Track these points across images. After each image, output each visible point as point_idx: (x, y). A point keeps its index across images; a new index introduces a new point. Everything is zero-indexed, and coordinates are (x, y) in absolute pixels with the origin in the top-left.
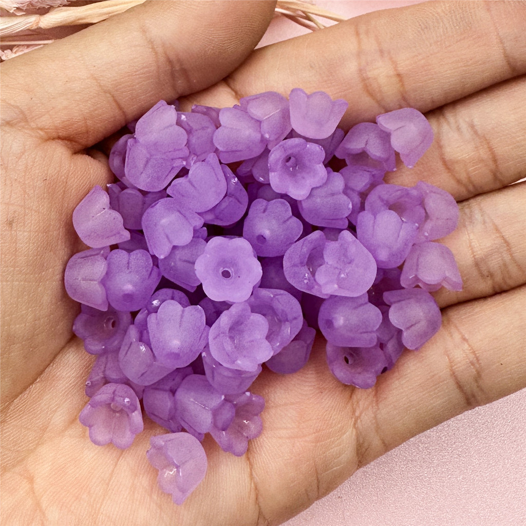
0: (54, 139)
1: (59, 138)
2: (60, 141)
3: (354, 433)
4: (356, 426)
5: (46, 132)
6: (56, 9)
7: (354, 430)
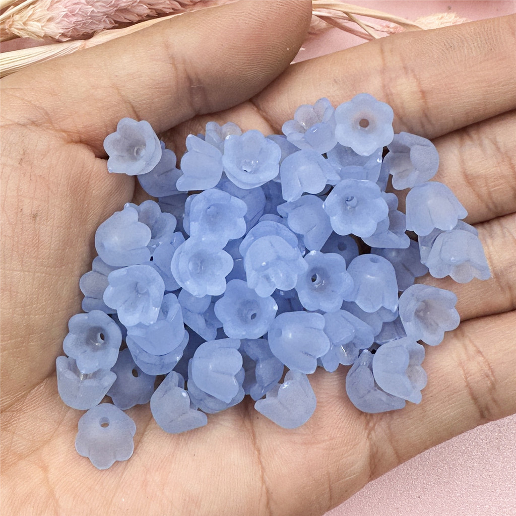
0: (76, 142)
1: (81, 142)
2: (82, 145)
3: (368, 444)
4: (370, 437)
5: (68, 135)
6: (100, 33)
7: (368, 441)
